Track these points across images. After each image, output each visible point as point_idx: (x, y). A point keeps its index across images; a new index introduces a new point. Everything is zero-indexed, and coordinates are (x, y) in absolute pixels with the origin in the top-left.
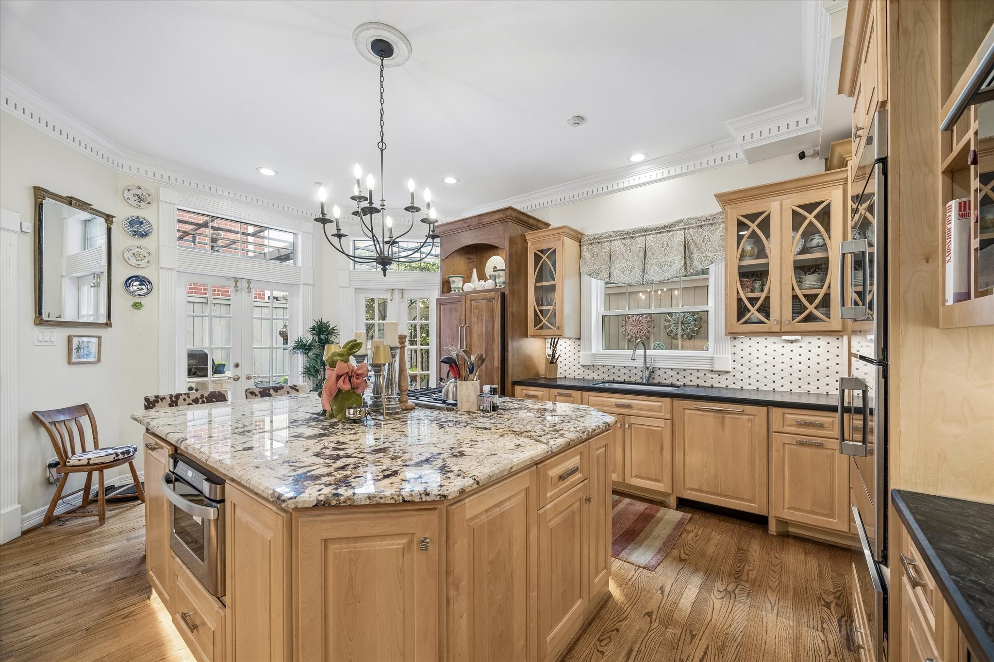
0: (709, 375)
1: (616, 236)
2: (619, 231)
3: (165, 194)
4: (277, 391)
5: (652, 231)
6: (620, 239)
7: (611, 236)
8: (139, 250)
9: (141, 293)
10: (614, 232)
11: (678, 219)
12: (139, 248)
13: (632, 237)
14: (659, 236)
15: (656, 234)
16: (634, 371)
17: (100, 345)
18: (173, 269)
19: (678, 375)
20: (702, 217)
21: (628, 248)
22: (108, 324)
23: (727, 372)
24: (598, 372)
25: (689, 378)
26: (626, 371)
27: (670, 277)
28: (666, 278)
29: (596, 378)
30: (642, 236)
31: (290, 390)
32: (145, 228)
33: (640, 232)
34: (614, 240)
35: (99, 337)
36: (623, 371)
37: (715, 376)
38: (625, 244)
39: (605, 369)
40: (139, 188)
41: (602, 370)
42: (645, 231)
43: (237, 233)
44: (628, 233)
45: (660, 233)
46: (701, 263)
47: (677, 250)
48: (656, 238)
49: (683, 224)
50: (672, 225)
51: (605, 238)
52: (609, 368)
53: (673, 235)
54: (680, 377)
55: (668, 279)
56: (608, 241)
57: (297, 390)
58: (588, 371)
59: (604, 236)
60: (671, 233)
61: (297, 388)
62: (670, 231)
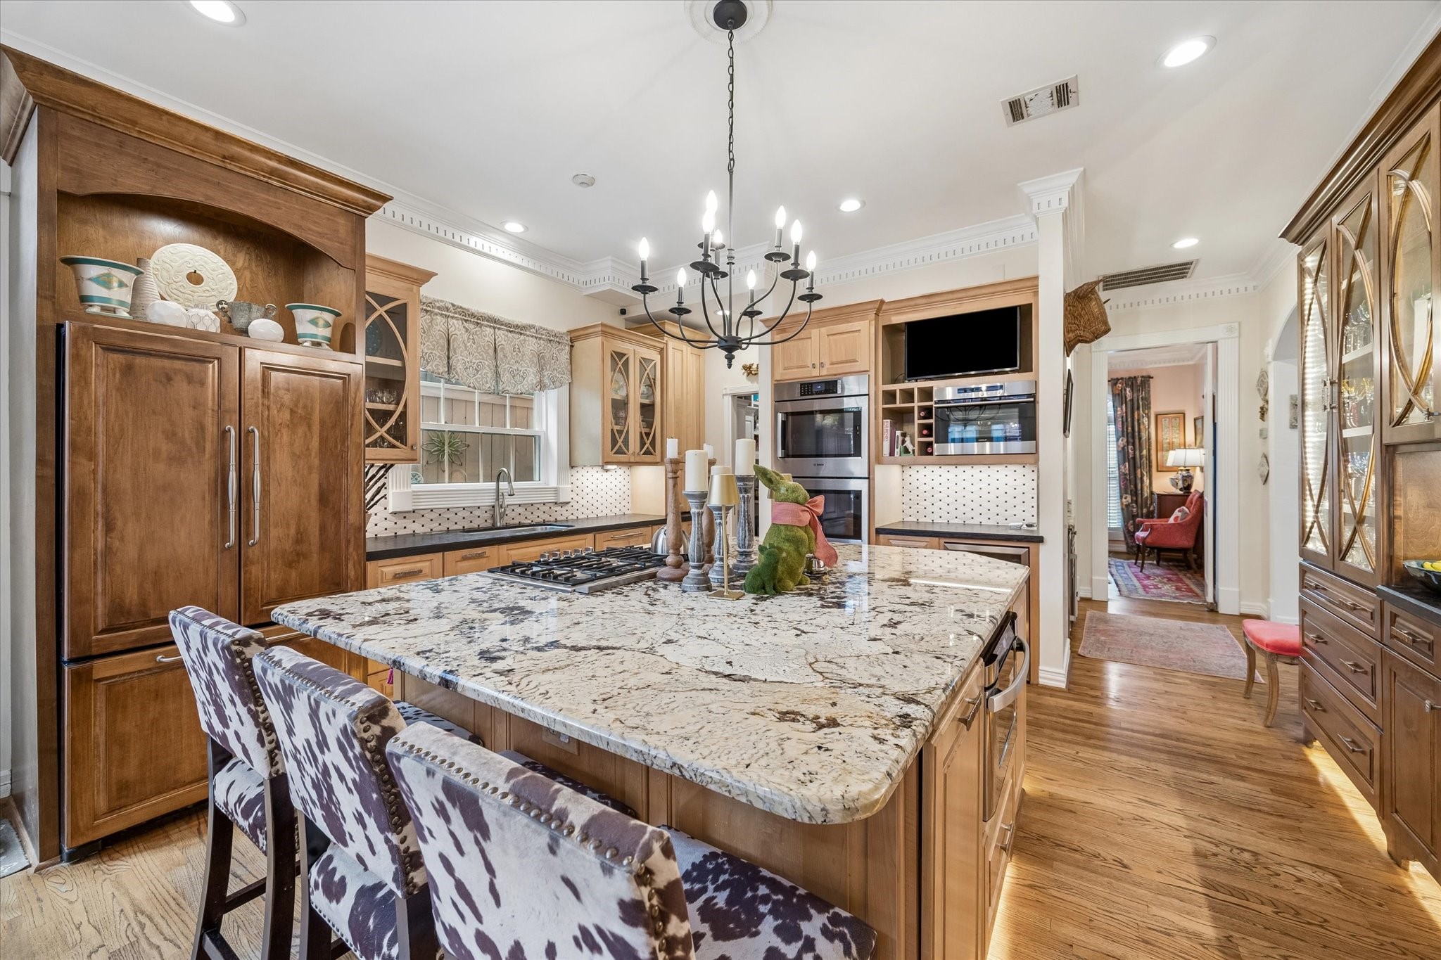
0: (554, 508)
1: (455, 313)
2: (461, 307)
5: (502, 325)
6: (461, 319)
7: (448, 309)
10: (453, 305)
11: (531, 322)
13: (478, 324)
14: (510, 335)
15: (507, 331)
16: (477, 513)
19: (526, 512)
20: (552, 331)
21: (471, 337)
23: (568, 503)
24: (423, 521)
25: (537, 513)
26: (466, 514)
27: (524, 391)
28: (519, 392)
29: (419, 530)
30: (490, 327)
33: (488, 321)
34: (452, 317)
36: (462, 514)
37: (558, 508)
38: (467, 330)
39: (434, 515)
41: (429, 516)
42: (495, 322)
44: (473, 315)
45: (510, 332)
46: (553, 383)
47: (531, 360)
48: (507, 336)
49: (533, 330)
50: (524, 327)
51: (439, 308)
52: (440, 512)
53: (525, 340)
54: (528, 514)
55: (521, 393)
56: (442, 315)
58: (405, 521)
59: (437, 305)
60: (522, 337)
62: (521, 334)
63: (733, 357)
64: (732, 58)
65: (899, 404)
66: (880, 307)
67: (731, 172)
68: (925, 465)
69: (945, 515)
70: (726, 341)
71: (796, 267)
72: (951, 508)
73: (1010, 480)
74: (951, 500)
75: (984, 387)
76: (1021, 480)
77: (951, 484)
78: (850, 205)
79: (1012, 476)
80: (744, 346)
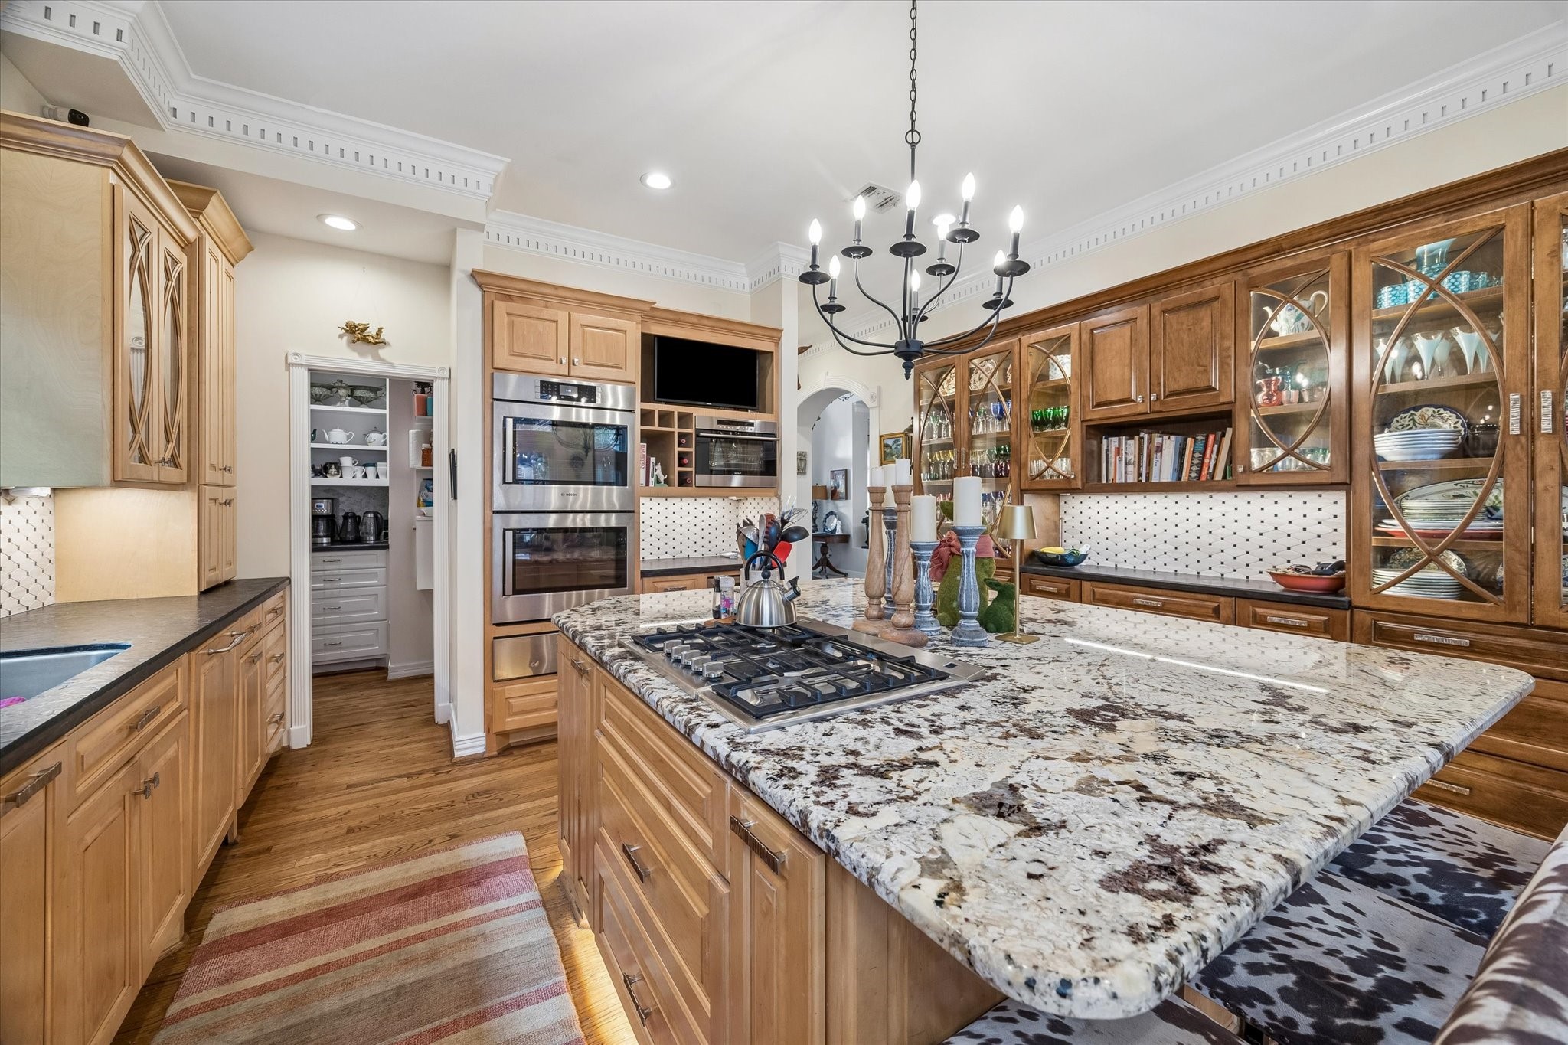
65: (657, 428)
66: (651, 312)
68: (681, 496)
69: (655, 551)
72: (661, 544)
73: (712, 512)
74: (661, 535)
75: (756, 422)
76: (721, 512)
77: (661, 518)
78: (659, 181)
79: (715, 508)
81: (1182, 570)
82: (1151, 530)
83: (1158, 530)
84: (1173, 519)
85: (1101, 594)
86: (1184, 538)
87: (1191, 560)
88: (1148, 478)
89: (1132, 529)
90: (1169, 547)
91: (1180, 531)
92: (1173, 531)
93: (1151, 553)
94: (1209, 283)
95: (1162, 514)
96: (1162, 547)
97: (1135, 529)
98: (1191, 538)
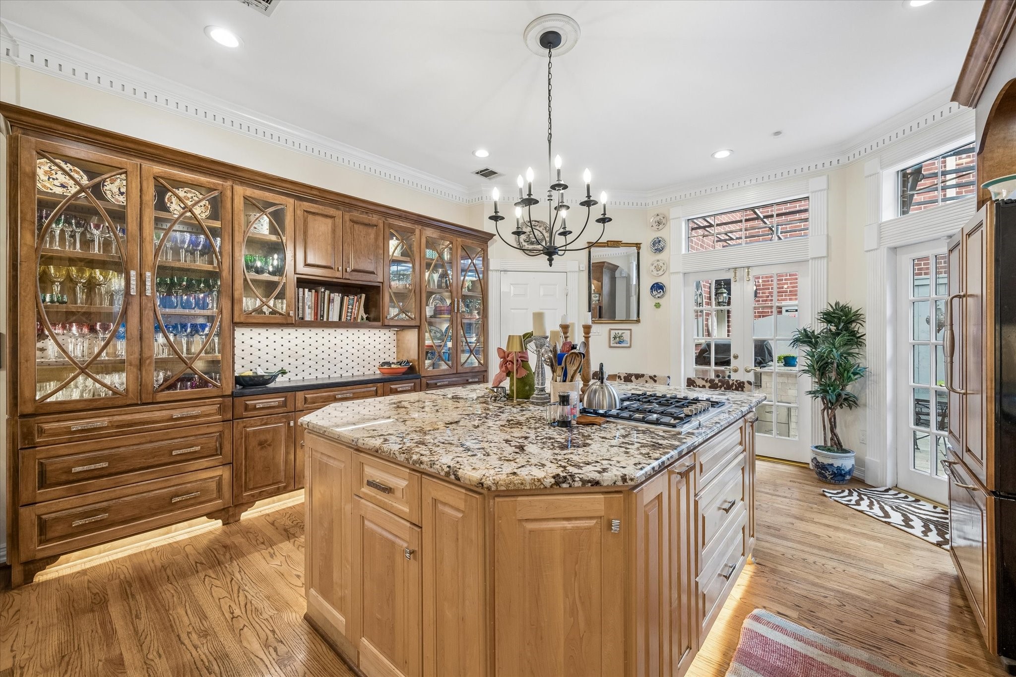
3: (674, 213)
4: (637, 379)
8: (658, 263)
9: (659, 295)
12: (658, 261)
17: (631, 335)
18: (679, 272)
22: (638, 321)
31: (649, 379)
32: (662, 244)
35: (630, 330)
40: (658, 215)
43: (741, 221)
57: (655, 381)
61: (655, 379)
63: (553, 259)
64: (549, 73)
67: (550, 142)
70: (548, 249)
71: (529, 197)
80: (560, 253)
81: (320, 376)
82: (301, 353)
83: (306, 352)
84: (315, 345)
85: (312, 398)
86: (321, 356)
87: (337, 368)
88: (328, 318)
89: (287, 353)
90: (312, 363)
91: (318, 352)
92: (315, 352)
93: (301, 368)
94: (371, 215)
95: (321, 341)
96: (308, 363)
97: (289, 353)
98: (325, 356)
